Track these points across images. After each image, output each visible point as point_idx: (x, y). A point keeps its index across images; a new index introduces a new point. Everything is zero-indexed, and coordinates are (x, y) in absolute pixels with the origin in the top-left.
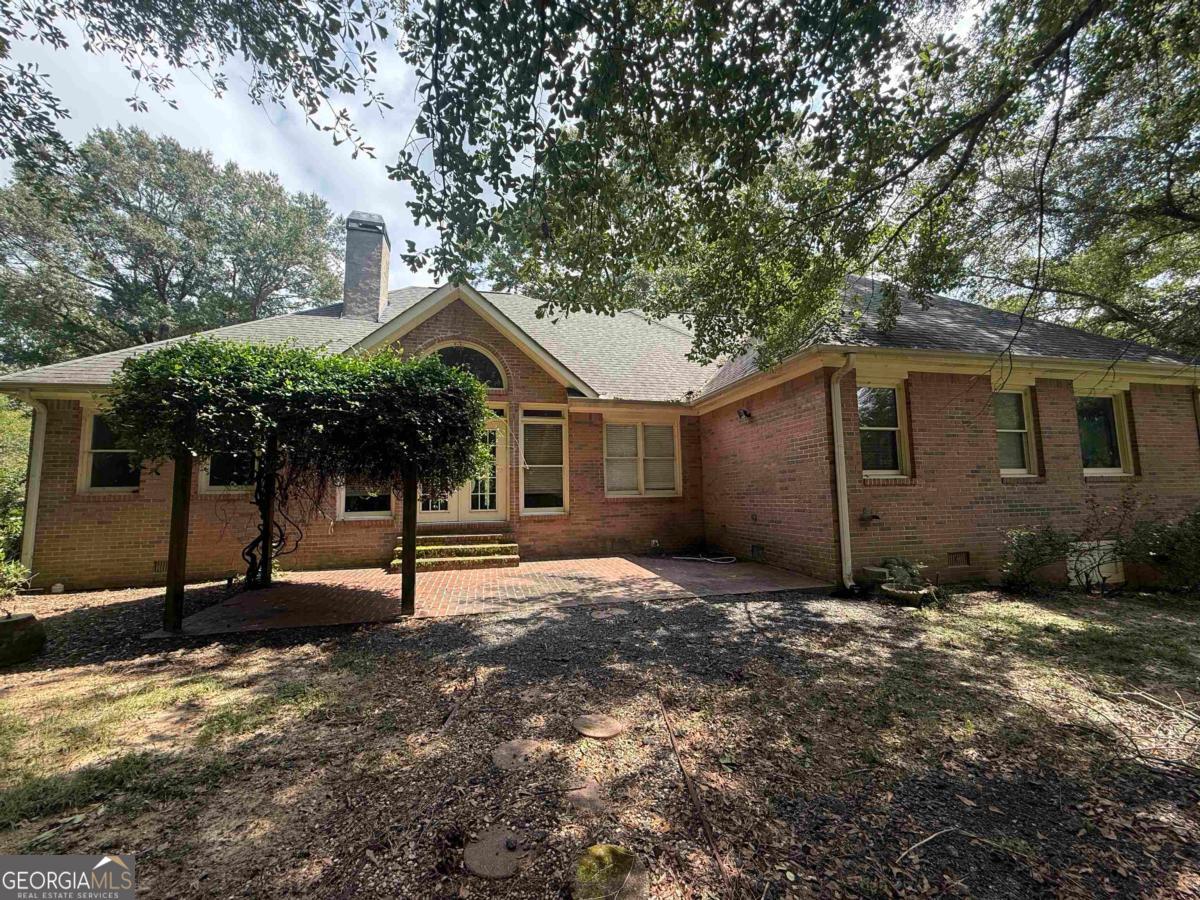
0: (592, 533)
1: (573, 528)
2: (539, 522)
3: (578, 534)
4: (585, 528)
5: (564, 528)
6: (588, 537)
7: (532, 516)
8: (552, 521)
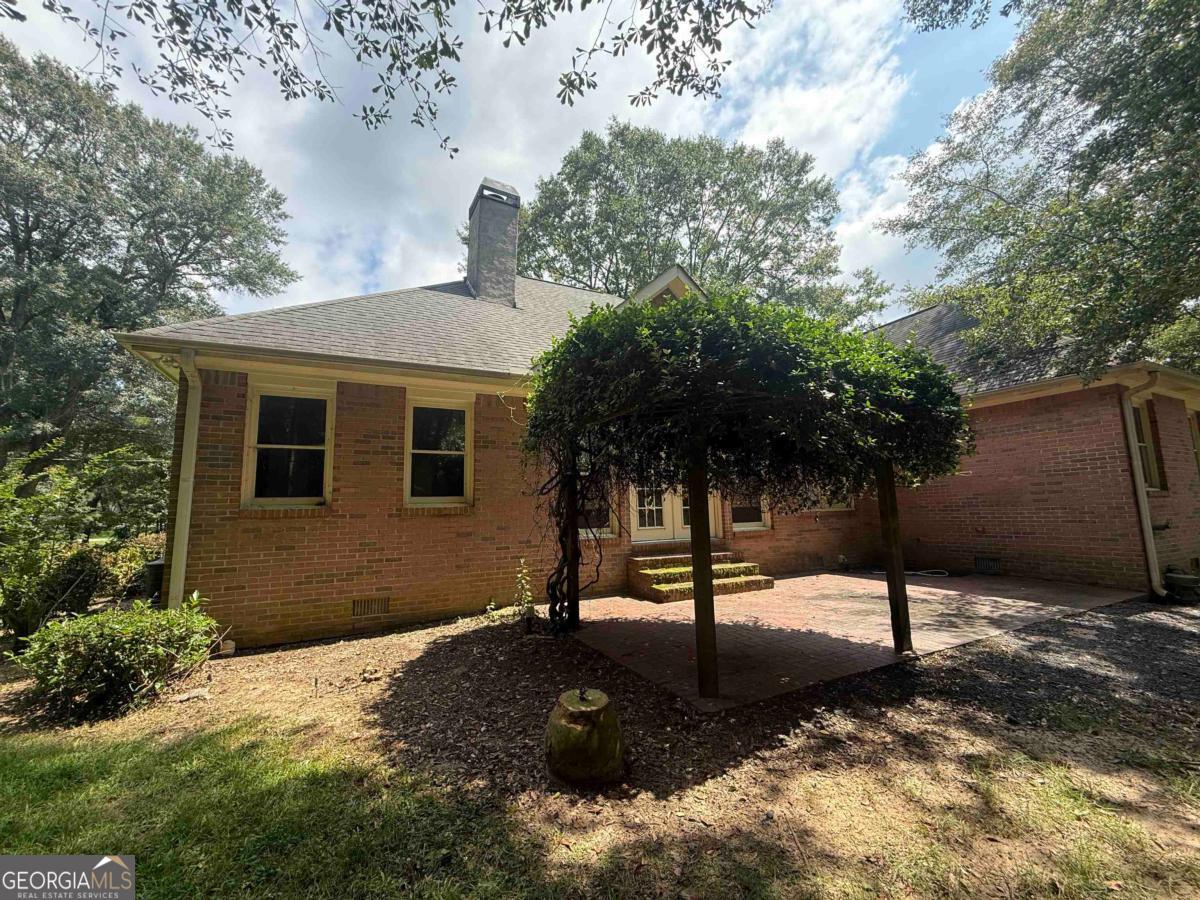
0: (793, 550)
1: (777, 544)
2: (750, 538)
3: (782, 551)
4: (786, 544)
5: (771, 544)
6: (788, 554)
7: (744, 532)
8: (761, 537)
